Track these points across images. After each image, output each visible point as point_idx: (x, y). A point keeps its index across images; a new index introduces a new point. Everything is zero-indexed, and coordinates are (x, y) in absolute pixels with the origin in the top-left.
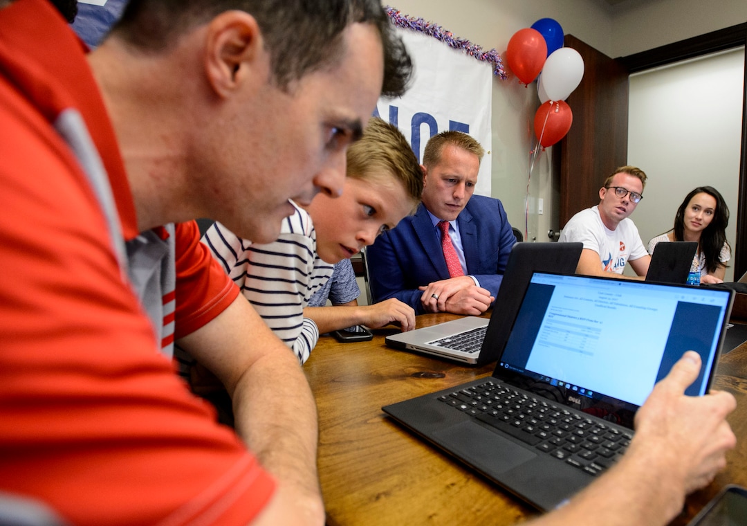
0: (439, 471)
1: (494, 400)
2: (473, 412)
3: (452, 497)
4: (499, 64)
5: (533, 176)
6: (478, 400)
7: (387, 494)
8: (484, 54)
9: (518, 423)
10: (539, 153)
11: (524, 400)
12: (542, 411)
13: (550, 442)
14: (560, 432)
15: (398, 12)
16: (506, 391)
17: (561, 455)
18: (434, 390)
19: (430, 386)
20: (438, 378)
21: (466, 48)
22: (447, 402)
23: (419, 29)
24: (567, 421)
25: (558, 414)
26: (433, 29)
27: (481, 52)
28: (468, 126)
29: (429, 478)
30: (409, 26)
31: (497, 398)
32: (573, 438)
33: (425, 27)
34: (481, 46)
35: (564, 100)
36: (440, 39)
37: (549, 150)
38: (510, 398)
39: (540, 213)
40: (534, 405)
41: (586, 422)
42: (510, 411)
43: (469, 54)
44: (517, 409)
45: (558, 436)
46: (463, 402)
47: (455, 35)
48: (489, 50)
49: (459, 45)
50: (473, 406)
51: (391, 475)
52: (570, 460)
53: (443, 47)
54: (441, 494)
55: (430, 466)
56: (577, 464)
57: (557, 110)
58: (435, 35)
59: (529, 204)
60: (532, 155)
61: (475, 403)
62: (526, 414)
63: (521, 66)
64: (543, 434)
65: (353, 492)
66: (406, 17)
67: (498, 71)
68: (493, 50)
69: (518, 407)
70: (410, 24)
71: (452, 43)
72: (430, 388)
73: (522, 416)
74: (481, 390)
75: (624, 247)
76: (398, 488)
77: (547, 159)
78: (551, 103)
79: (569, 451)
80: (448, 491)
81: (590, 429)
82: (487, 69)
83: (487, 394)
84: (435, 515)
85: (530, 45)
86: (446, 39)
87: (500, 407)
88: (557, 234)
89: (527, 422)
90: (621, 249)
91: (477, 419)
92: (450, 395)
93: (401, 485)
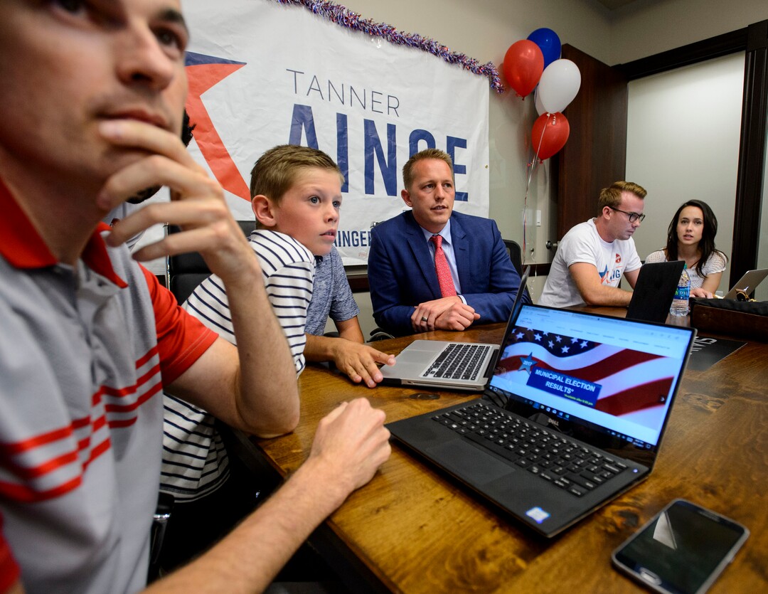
0: (430, 487)
1: (481, 420)
2: (463, 431)
3: (440, 510)
4: (495, 77)
5: (531, 189)
6: (467, 420)
7: (385, 508)
8: (480, 67)
9: (501, 441)
10: (536, 165)
11: (508, 421)
12: (524, 431)
13: (528, 459)
14: (537, 450)
15: (393, 29)
16: (493, 412)
17: (535, 470)
18: (429, 411)
19: (425, 407)
20: (433, 399)
21: (462, 62)
22: (440, 421)
23: (415, 45)
24: (545, 440)
25: (538, 434)
26: (429, 44)
27: (477, 66)
28: (466, 140)
29: (422, 493)
30: (405, 42)
31: (485, 418)
32: (548, 456)
33: (421, 43)
34: (477, 60)
35: (561, 112)
36: (436, 54)
37: (546, 162)
38: (496, 418)
39: (538, 224)
40: (518, 425)
41: (562, 442)
42: (496, 431)
43: (465, 69)
44: (501, 429)
45: (536, 453)
46: (454, 422)
47: (451, 50)
48: (486, 63)
49: (455, 59)
50: (463, 425)
51: (389, 491)
52: (543, 475)
53: (439, 63)
54: (431, 507)
55: (423, 483)
56: (549, 478)
57: (554, 123)
58: (431, 50)
59: (527, 216)
60: (529, 167)
61: (464, 423)
62: (509, 434)
63: (518, 78)
64: (523, 452)
65: (357, 507)
66: (401, 33)
67: (495, 84)
68: (490, 63)
69: (503, 427)
70: (406, 40)
71: (448, 58)
72: (426, 410)
73: (505, 436)
74: (471, 411)
75: (620, 259)
76: (394, 503)
77: (545, 171)
78: (548, 115)
79: (543, 466)
80: (437, 505)
81: (564, 448)
82: (484, 82)
83: (476, 414)
84: (425, 525)
85: (527, 57)
86: (442, 54)
87: (487, 426)
88: (555, 245)
89: (510, 441)
90: (617, 261)
91: (466, 437)
92: (443, 415)
93: (397, 500)
